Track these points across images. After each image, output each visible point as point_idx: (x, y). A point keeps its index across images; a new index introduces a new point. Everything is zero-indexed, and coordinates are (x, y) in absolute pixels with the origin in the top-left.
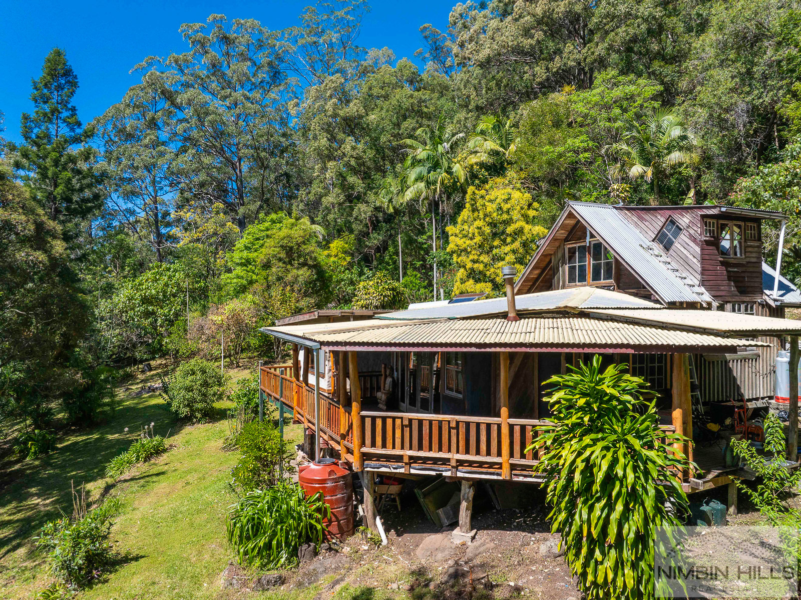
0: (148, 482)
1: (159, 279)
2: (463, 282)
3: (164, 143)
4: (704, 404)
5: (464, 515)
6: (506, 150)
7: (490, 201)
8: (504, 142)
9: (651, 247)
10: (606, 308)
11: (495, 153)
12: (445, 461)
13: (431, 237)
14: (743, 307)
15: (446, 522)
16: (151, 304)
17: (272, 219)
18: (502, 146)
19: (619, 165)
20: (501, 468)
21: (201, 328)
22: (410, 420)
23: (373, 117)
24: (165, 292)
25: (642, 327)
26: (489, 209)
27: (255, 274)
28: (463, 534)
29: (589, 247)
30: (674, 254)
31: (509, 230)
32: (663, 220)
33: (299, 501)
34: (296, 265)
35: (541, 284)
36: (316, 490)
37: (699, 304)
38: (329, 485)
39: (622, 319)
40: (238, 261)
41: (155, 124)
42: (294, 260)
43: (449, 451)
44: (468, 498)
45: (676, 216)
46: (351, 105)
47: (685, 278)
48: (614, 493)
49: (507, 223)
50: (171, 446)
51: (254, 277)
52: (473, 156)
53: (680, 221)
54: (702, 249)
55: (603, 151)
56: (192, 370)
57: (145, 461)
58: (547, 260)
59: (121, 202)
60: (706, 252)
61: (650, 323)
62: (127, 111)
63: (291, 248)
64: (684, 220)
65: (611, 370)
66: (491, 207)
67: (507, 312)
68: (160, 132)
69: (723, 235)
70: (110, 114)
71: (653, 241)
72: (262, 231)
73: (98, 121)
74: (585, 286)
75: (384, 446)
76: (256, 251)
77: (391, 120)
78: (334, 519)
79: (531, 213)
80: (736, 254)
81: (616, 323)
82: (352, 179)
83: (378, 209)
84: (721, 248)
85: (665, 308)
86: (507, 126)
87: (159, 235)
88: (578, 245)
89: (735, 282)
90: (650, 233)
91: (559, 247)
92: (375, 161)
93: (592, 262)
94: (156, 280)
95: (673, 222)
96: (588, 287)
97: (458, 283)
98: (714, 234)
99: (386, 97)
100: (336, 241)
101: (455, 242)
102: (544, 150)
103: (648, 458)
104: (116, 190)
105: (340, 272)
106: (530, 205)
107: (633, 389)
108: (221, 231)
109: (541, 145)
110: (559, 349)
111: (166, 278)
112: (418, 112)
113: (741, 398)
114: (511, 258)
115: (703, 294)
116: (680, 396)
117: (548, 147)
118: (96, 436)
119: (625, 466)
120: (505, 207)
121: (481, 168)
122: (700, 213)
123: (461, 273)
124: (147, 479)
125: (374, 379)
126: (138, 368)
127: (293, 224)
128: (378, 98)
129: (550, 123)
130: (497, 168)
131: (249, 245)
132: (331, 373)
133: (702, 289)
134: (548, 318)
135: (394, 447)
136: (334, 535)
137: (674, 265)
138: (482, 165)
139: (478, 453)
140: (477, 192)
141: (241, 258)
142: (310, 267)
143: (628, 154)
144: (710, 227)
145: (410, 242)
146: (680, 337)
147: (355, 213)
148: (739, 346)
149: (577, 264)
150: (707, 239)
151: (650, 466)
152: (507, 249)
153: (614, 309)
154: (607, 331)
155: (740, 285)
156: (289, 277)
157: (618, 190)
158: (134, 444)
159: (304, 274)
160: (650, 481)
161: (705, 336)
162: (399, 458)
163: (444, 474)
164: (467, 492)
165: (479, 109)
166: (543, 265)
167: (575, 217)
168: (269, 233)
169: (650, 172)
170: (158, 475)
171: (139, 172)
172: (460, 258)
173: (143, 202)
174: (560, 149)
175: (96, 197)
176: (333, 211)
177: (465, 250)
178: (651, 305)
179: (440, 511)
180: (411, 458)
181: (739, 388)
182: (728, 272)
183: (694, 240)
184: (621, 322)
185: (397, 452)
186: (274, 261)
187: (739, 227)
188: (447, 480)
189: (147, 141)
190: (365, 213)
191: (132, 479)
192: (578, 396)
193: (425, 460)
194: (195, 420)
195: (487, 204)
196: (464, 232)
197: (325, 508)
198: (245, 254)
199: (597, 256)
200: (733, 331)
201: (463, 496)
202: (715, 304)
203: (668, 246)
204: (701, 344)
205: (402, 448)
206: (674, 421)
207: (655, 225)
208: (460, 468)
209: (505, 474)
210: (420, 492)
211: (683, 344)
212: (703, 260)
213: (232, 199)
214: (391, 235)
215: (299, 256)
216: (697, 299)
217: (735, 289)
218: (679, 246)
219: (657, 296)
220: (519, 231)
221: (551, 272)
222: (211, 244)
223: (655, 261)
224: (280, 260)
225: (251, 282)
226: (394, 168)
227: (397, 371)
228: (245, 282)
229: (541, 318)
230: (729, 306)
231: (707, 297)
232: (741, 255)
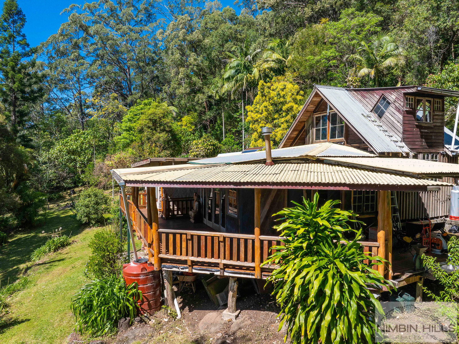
0: (51, 266)
1: (78, 140)
2: (256, 140)
3: (83, 58)
4: (402, 221)
5: (231, 300)
6: (286, 59)
7: (273, 90)
8: (285, 55)
9: (369, 115)
10: (335, 157)
11: (279, 61)
12: (216, 265)
13: (241, 114)
14: (430, 156)
15: (222, 303)
16: (73, 154)
17: (145, 103)
18: (284, 57)
19: (354, 69)
20: (254, 270)
21: (101, 169)
22: (192, 236)
23: (207, 41)
24: (81, 147)
25: (358, 170)
26: (272, 95)
27: (134, 136)
28: (230, 314)
29: (329, 116)
30: (385, 120)
31: (284, 108)
32: (378, 97)
33: (120, 288)
34: (159, 131)
35: (299, 141)
36: (132, 281)
37: (401, 154)
38: (142, 277)
39: (345, 164)
40: (124, 128)
41: (78, 46)
42: (158, 128)
43: (219, 257)
44: (233, 289)
45: (387, 94)
46: (194, 33)
47: (392, 136)
48: (324, 306)
49: (283, 103)
50: (73, 241)
51: (134, 138)
52: (266, 63)
53: (389, 98)
54: (404, 117)
55: (344, 59)
56: (89, 194)
57: (55, 251)
58: (302, 125)
59: (59, 93)
60: (406, 118)
61: (364, 167)
62: (60, 38)
63: (156, 120)
64: (392, 96)
65: (328, 204)
66: (273, 94)
67: (265, 159)
68: (80, 51)
69: (418, 108)
70: (50, 40)
71: (371, 111)
72: (139, 110)
73: (43, 45)
74: (325, 142)
75: (174, 253)
76: (135, 122)
77: (218, 43)
78: (145, 300)
79: (299, 97)
80: (426, 120)
81: (340, 167)
82: (195, 79)
83: (210, 97)
84: (416, 117)
85: (377, 157)
86: (287, 45)
87: (83, 113)
88: (322, 115)
89: (425, 139)
90: (369, 106)
91: (310, 116)
92: (209, 68)
93: (330, 126)
94: (77, 140)
95: (384, 99)
96: (327, 143)
97: (253, 142)
98: (412, 106)
99: (216, 29)
100: (186, 116)
101: (252, 115)
102: (308, 58)
103: (352, 278)
104: (56, 87)
105: (188, 135)
106: (298, 93)
107: (344, 219)
108: (116, 111)
109: (306, 55)
110: (294, 186)
111: (82, 139)
112: (234, 38)
113: (427, 218)
114: (285, 125)
115: (403, 147)
116: (384, 221)
117: (310, 56)
118: (32, 234)
119: (333, 286)
120: (282, 93)
121: (270, 71)
122: (403, 91)
123: (255, 135)
124: (52, 264)
125: (189, 202)
126: (67, 193)
127: (157, 106)
128: (211, 29)
129: (313, 42)
130: (280, 71)
131: (131, 119)
132: (161, 199)
133: (403, 144)
134: (295, 163)
135: (181, 254)
136: (146, 311)
137: (385, 128)
138: (271, 69)
139: (238, 259)
140: (265, 84)
141: (126, 127)
142: (167, 132)
143: (360, 61)
144: (410, 101)
145: (230, 117)
146: (385, 178)
147: (196, 99)
148: (428, 185)
149: (321, 128)
150: (408, 109)
151: (354, 285)
152: (283, 120)
153: (341, 157)
154: (333, 173)
155: (429, 141)
156: (154, 138)
157: (352, 81)
158: (49, 240)
159: (163, 136)
160: (354, 297)
161: (403, 177)
162: (185, 262)
163: (216, 273)
164: (233, 286)
165: (271, 35)
166: (300, 128)
167: (320, 96)
168: (142, 111)
169: (373, 72)
170: (59, 261)
171: (68, 76)
172: (254, 126)
173: (72, 94)
174: (318, 58)
175: (40, 89)
176: (184, 99)
177: (257, 120)
178: (368, 154)
179: (218, 295)
180: (192, 262)
181: (426, 210)
182: (421, 132)
183: (399, 110)
184: (345, 166)
185: (183, 258)
186: (145, 128)
187: (429, 102)
188: (218, 277)
189: (72, 56)
190: (202, 100)
191: (42, 264)
192: (299, 226)
193: (203, 264)
194: (91, 225)
195: (271, 91)
196: (257, 109)
197: (138, 293)
198: (129, 124)
199: (334, 122)
200: (424, 174)
201: (230, 288)
202: (412, 154)
203: (380, 116)
204: (400, 184)
205: (187, 255)
206: (378, 240)
207: (373, 100)
208: (226, 269)
209: (257, 275)
210: (205, 282)
211: (386, 183)
212: (404, 124)
213: (125, 92)
214: (219, 113)
215: (160, 125)
216: (399, 150)
217: (426, 144)
218: (388, 115)
219: (372, 148)
220: (291, 109)
221: (305, 134)
222: (110, 119)
223: (371, 124)
224: (149, 127)
225: (132, 141)
226: (220, 72)
227: (202, 198)
228: (128, 141)
229: (290, 163)
230: (421, 156)
231: (406, 149)
232: (430, 121)
